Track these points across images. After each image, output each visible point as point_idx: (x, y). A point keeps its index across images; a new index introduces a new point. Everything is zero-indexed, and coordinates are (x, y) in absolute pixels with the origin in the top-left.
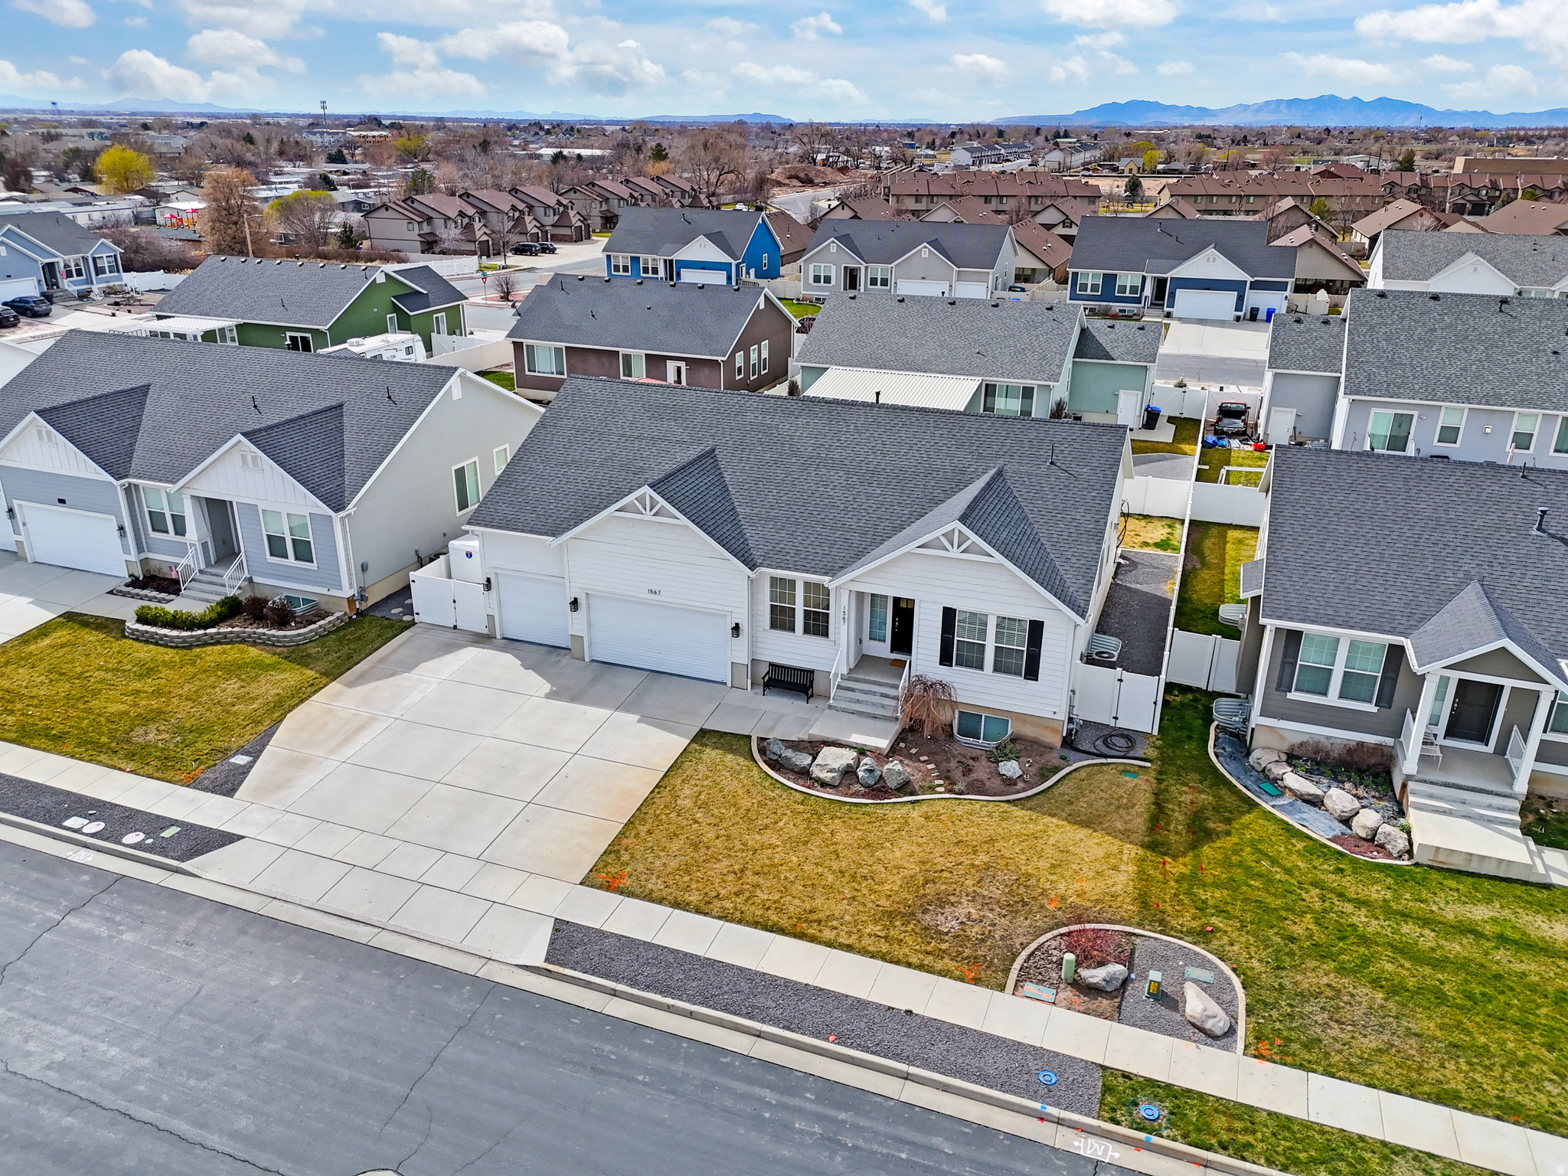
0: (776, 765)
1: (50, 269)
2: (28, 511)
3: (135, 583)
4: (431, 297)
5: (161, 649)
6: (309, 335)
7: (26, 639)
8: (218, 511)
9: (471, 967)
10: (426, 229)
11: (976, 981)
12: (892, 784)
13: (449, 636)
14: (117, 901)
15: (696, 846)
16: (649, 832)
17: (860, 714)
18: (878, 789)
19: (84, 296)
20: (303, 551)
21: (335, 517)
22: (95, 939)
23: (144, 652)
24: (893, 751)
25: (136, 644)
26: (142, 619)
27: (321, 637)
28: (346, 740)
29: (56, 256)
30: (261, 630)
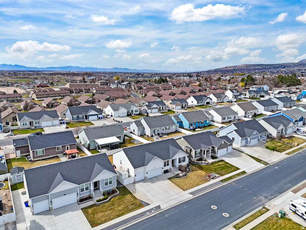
3: (80, 202)
18: (185, 175)
20: (110, 183)
24: (182, 172)
26: (98, 202)
30: (114, 195)
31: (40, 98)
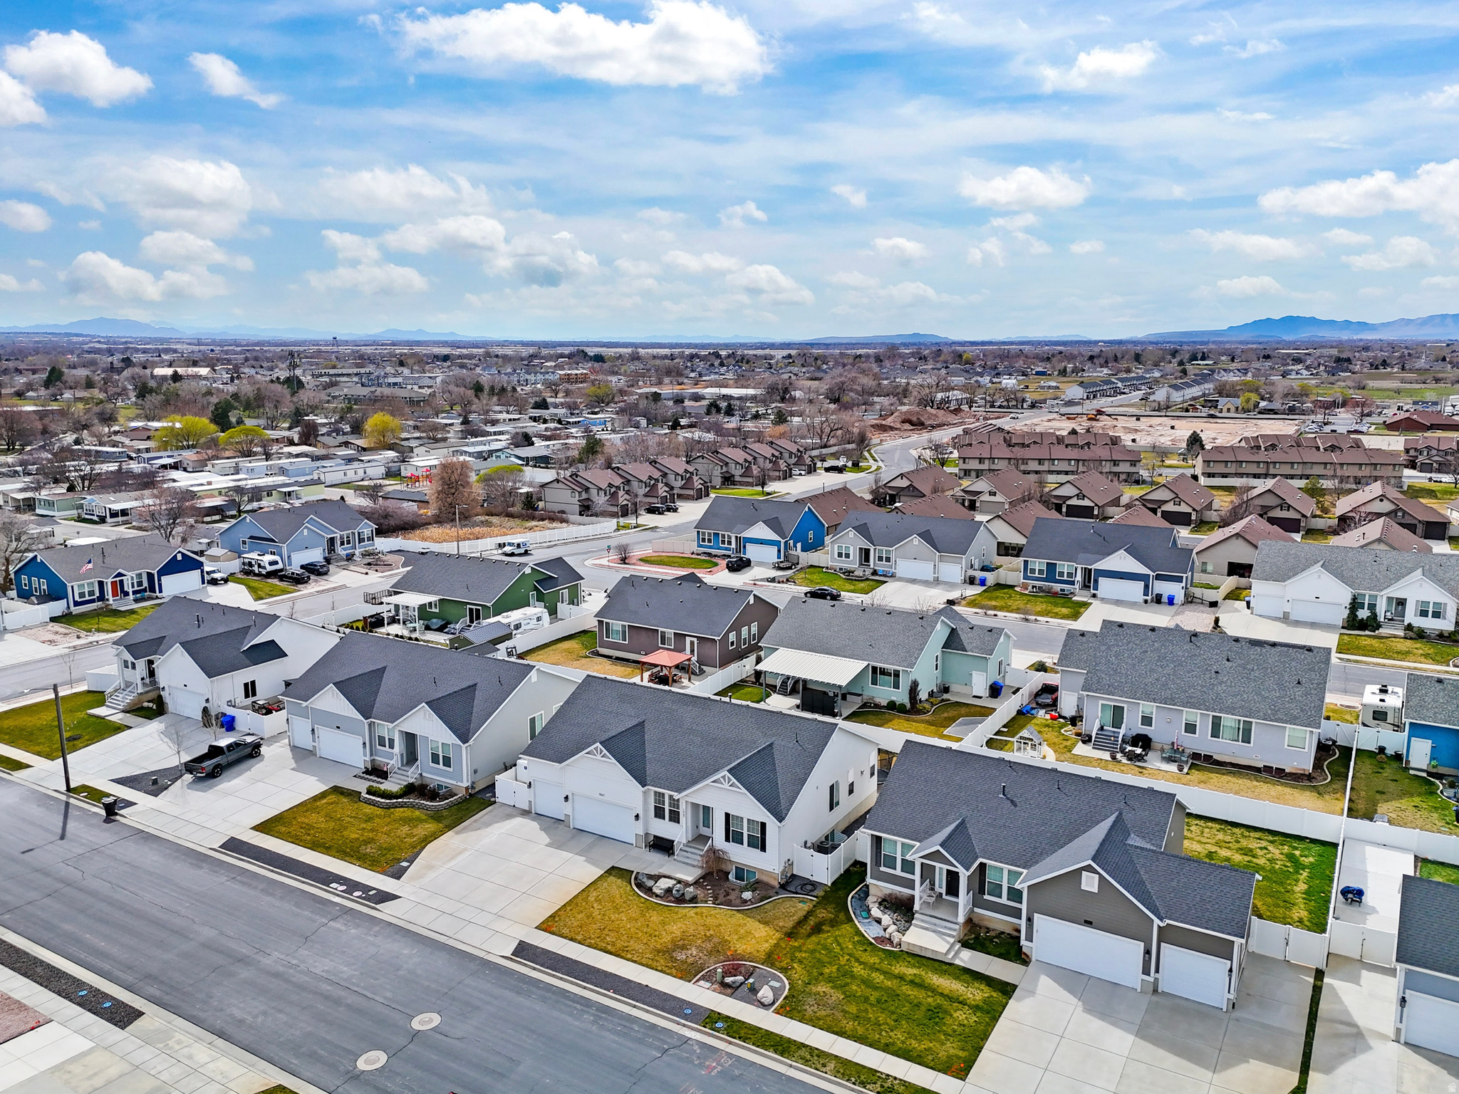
0: (639, 886)
1: (332, 540)
2: (322, 731)
3: (367, 772)
4: (560, 580)
5: (376, 808)
6: (480, 608)
7: (316, 798)
8: (410, 739)
9: (481, 954)
10: (584, 496)
11: (681, 978)
12: (687, 897)
13: (510, 810)
14: (348, 917)
15: (588, 917)
16: (571, 910)
17: (687, 864)
18: (681, 900)
19: (350, 558)
20: (447, 762)
21: (464, 746)
22: (341, 931)
23: (368, 809)
24: (696, 883)
25: (365, 805)
26: (369, 792)
27: (450, 806)
28: (452, 859)
29: (336, 533)
30: (422, 802)
31: (1224, 476)
